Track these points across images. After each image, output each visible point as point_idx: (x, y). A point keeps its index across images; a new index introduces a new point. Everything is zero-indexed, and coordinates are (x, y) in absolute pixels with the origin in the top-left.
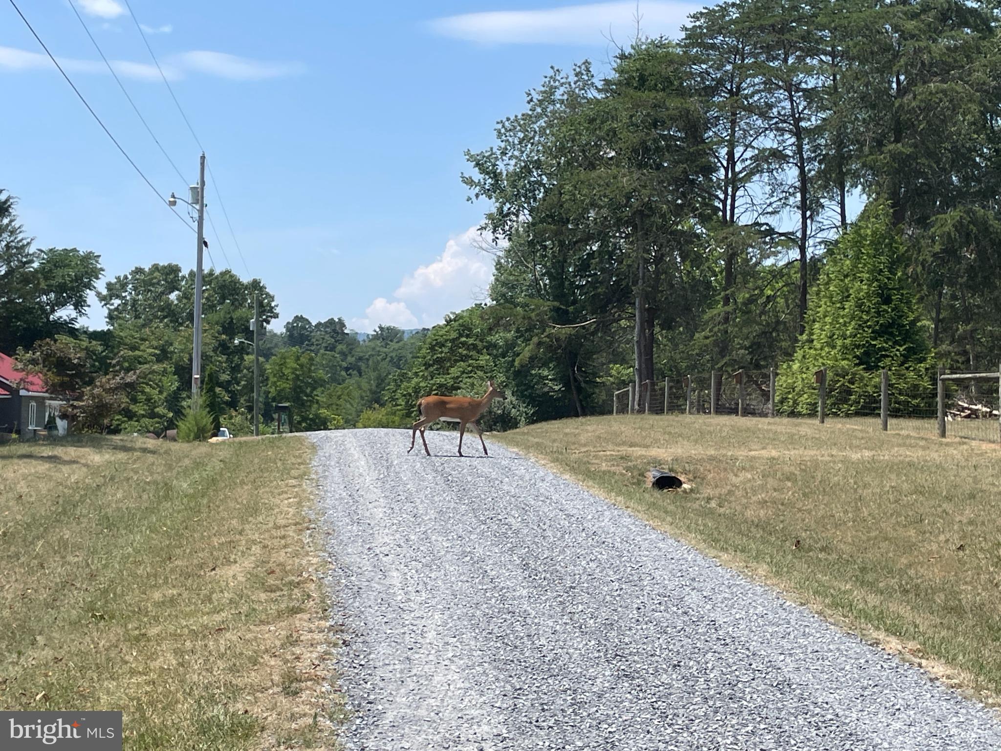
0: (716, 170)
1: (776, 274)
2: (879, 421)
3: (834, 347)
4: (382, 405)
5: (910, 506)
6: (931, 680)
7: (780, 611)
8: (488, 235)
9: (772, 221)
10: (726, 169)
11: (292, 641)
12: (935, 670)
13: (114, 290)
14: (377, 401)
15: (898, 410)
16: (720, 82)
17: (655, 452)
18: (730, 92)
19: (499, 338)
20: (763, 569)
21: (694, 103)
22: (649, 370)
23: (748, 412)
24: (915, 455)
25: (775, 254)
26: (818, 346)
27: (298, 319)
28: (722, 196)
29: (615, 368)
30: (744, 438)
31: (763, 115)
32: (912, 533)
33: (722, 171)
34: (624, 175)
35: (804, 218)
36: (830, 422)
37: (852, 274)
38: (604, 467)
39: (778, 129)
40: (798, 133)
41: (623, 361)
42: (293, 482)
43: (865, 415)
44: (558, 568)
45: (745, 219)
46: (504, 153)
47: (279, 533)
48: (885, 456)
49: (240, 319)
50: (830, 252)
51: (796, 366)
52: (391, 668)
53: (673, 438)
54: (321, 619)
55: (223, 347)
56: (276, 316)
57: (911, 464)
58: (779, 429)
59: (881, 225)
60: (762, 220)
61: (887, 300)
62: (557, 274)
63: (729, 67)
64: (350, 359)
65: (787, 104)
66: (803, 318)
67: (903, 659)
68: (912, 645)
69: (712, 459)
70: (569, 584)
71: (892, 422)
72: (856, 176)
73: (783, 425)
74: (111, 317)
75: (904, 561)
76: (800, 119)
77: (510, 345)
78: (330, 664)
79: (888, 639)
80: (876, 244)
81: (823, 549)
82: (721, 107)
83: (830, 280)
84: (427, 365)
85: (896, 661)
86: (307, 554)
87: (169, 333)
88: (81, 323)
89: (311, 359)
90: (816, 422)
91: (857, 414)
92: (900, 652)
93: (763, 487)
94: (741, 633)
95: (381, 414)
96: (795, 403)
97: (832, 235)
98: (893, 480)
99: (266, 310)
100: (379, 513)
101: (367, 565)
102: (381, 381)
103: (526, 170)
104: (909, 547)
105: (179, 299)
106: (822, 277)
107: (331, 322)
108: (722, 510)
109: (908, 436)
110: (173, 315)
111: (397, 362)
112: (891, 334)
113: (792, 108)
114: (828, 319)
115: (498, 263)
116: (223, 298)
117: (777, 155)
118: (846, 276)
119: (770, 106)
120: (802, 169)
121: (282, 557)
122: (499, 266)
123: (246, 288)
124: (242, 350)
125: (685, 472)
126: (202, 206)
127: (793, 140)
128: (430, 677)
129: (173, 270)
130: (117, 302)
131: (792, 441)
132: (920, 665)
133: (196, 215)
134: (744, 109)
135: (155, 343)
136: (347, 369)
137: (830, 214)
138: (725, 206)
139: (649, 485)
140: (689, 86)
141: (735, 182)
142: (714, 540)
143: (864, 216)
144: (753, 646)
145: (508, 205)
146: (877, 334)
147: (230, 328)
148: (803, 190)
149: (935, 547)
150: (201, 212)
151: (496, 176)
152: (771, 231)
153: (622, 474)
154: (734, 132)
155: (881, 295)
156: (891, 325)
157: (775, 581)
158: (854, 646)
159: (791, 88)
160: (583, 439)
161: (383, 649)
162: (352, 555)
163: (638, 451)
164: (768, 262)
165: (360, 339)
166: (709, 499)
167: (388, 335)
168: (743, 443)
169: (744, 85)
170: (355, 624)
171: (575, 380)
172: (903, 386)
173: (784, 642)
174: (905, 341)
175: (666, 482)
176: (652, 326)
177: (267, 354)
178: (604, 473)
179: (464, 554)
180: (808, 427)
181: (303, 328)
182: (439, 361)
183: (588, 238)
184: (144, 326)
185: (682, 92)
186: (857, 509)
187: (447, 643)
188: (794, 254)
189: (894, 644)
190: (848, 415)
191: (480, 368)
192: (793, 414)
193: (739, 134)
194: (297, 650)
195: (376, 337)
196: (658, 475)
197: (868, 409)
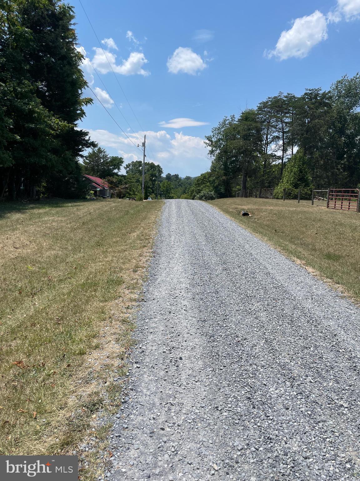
0: (263, 141)
1: (275, 165)
2: (297, 201)
3: (288, 183)
4: (186, 194)
5: (304, 222)
6: (308, 273)
7: (269, 250)
8: (209, 155)
9: (276, 153)
10: (266, 141)
11: (141, 255)
12: (309, 270)
13: (128, 166)
14: (185, 192)
15: (302, 198)
16: (265, 120)
17: (243, 207)
18: (268, 122)
19: (211, 179)
20: (266, 239)
21: (259, 125)
22: (245, 187)
23: (267, 198)
24: (306, 209)
25: (276, 161)
26: (284, 183)
27: (169, 174)
28: (264, 147)
29: (238, 187)
30: (265, 204)
31: (275, 128)
32: (304, 229)
33: (265, 141)
34: (241, 142)
35: (283, 153)
36: (286, 201)
37: (294, 166)
38: (231, 210)
39: (278, 131)
40: (284, 132)
41: (239, 185)
42: (156, 212)
43: (294, 199)
44: (214, 237)
45: (269, 152)
46: (214, 136)
47: (149, 225)
48: (299, 209)
49: (155, 173)
50: (289, 161)
51: (279, 187)
52: (164, 265)
53: (248, 203)
54: (150, 249)
55: (151, 180)
56: (163, 173)
57: (305, 212)
58: (274, 202)
59: (301, 154)
60: (273, 153)
61: (301, 172)
62: (225, 164)
63: (268, 116)
64: (180, 183)
65: (281, 125)
66: (281, 176)
67: (301, 266)
68: (304, 262)
69: (257, 209)
70: (216, 241)
71: (301, 201)
72: (296, 143)
73: (275, 201)
74: (127, 172)
75: (302, 236)
76: (284, 129)
77: (214, 181)
78: (148, 263)
79: (297, 260)
80: (300, 159)
81: (282, 232)
82: (265, 126)
83: (288, 167)
84: (196, 185)
85: (299, 267)
86: (153, 231)
87: (139, 176)
88: (119, 173)
89: (170, 183)
90: (283, 200)
91: (292, 199)
92: (300, 264)
93: (268, 216)
94: (258, 257)
95: (185, 195)
96: (278, 196)
97: (289, 157)
98: (300, 216)
99: (160, 171)
100: (174, 220)
101: (167, 234)
102: (186, 188)
103: (219, 140)
104: (303, 233)
105: (142, 169)
106: (287, 167)
107: (176, 175)
108: (258, 222)
109: (304, 205)
110: (140, 172)
111: (190, 184)
112: (302, 180)
113: (282, 126)
114: (287, 177)
115: (212, 162)
116: (151, 169)
117: (278, 137)
118: (292, 166)
119: (277, 126)
120: (283, 141)
121: (147, 231)
122: (212, 163)
123: (156, 166)
124: (155, 180)
125: (250, 212)
126: (145, 147)
127: (282, 134)
128: (173, 268)
129: (141, 162)
130: (128, 169)
131: (276, 205)
132: (305, 268)
133: (143, 149)
134: (271, 126)
135: (136, 178)
136: (179, 186)
137: (289, 152)
138: (265, 149)
139: (241, 215)
140: (258, 121)
141: (267, 144)
142: (255, 230)
143: (298, 152)
144: (261, 261)
145: (214, 148)
146: (298, 180)
147: (153, 175)
148: (283, 146)
149: (310, 233)
150: (144, 148)
151: (212, 141)
152: (275, 155)
153: (235, 212)
154: (268, 132)
155: (300, 171)
156: (302, 178)
157: (269, 242)
158: (288, 262)
159: (282, 122)
160: (228, 203)
161: (163, 258)
162: (164, 232)
163: (240, 207)
164: (274, 163)
165: (182, 179)
166: (255, 219)
167: (188, 178)
168: (265, 205)
169: (271, 120)
170: (159, 251)
171: (228, 189)
172: (304, 192)
173: (269, 260)
174: (305, 182)
175: (245, 214)
176: (246, 177)
177: (161, 182)
178: (231, 212)
179: (192, 232)
180: (281, 202)
181: (170, 176)
182: (199, 184)
183: (233, 157)
184: (134, 174)
185: (256, 122)
186: (291, 223)
187: (181, 258)
188: (280, 161)
189: (298, 262)
190: (290, 199)
191: (207, 186)
192: (277, 198)
193: (269, 132)
194: (141, 258)
195: (185, 178)
196: (244, 212)
197: (295, 198)
